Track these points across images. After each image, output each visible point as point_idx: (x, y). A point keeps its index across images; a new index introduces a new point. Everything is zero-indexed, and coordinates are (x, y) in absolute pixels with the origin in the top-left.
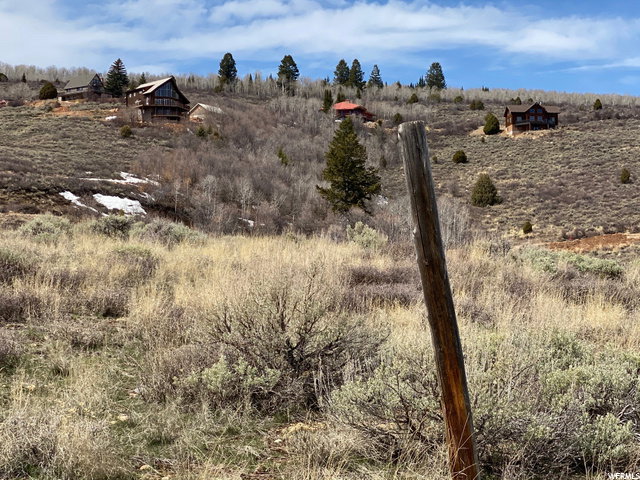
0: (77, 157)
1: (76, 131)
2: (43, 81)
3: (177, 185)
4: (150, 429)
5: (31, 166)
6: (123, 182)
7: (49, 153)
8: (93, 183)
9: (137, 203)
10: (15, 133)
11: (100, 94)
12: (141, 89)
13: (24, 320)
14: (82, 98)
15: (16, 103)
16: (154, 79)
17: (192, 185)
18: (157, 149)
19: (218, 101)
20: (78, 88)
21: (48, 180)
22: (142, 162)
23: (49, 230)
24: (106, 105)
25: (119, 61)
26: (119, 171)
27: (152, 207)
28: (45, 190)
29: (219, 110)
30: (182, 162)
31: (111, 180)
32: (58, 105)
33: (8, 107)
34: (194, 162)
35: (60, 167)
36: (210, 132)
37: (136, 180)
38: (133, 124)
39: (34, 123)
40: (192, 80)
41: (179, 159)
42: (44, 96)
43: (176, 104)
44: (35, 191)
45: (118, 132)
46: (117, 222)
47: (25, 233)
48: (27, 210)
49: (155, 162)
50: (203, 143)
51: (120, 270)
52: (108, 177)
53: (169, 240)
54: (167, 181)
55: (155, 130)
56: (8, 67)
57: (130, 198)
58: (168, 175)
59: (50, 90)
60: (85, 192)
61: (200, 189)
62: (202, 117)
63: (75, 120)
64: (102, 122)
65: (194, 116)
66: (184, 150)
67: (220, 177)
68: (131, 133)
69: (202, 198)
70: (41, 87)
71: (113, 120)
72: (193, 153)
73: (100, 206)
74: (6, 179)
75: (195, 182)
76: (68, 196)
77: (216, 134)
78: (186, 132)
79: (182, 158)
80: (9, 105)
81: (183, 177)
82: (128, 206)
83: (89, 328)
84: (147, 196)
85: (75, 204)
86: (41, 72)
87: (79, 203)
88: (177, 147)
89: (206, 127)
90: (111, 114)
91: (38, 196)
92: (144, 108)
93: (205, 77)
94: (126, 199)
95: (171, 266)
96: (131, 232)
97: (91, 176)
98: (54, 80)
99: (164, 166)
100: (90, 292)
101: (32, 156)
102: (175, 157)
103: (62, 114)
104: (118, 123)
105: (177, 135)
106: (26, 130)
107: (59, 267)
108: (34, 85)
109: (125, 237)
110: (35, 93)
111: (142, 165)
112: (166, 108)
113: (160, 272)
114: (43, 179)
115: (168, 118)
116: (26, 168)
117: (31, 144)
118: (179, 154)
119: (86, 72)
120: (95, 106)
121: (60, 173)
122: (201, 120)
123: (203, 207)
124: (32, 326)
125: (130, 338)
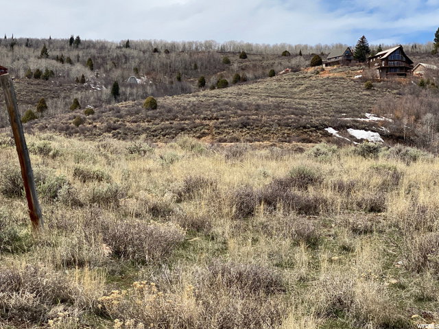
0: (337, 104)
1: (335, 87)
2: (313, 54)
3: (405, 121)
4: (416, 290)
5: (306, 111)
6: (367, 120)
7: (317, 102)
8: (347, 122)
9: (377, 134)
10: (295, 90)
11: (350, 60)
12: (379, 56)
13: (318, 214)
14: (339, 64)
15: (296, 70)
16: (388, 48)
17: (416, 121)
18: (391, 96)
19: (434, 61)
20: (336, 58)
21: (317, 120)
22: (380, 106)
23: (325, 154)
24: (355, 68)
25: (364, 37)
26: (364, 113)
27: (388, 137)
28: (315, 127)
29: (435, 67)
30: (408, 104)
31: (359, 119)
32: (323, 70)
33: (291, 73)
34: (417, 104)
35: (325, 111)
36: (428, 83)
37: (376, 119)
38: (374, 80)
39: (307, 83)
40: (414, 47)
41: (406, 103)
42: (313, 65)
43: (403, 65)
44: (309, 128)
45: (363, 86)
46: (369, 147)
47: (309, 156)
48: (304, 141)
49: (389, 105)
50: (424, 91)
51: (377, 180)
52: (357, 117)
53: (406, 159)
54: (398, 118)
55: (389, 84)
56: (290, 46)
57: (372, 131)
58: (398, 114)
59: (317, 60)
60: (342, 127)
61: (422, 123)
62: (422, 72)
63: (334, 79)
64: (352, 80)
65: (416, 72)
66: (409, 96)
67: (436, 114)
68: (372, 86)
69: (423, 129)
70: (312, 58)
71: (360, 78)
72: (416, 98)
73: (352, 137)
74: (290, 120)
75: (418, 118)
76: (331, 130)
77: (433, 84)
78: (410, 84)
79: (408, 102)
80: (291, 71)
81: (410, 115)
82: (372, 137)
83: (362, 219)
84: (384, 129)
85: (335, 136)
86: (311, 48)
87: (338, 135)
88: (404, 94)
89: (425, 79)
90: (358, 74)
91: (311, 131)
92: (381, 68)
93: (424, 44)
94: (369, 132)
95: (413, 177)
96: (380, 154)
97: (346, 116)
98: (319, 53)
99: (396, 108)
100: (359, 195)
101: (306, 105)
102: (403, 102)
103: (326, 76)
104: (363, 79)
105: (404, 86)
106: (302, 87)
107: (335, 178)
108: (307, 57)
109: (377, 158)
110: (308, 63)
111: (380, 108)
112: (396, 68)
113: (405, 182)
114: (314, 120)
115: (398, 74)
116: (302, 113)
117: (306, 97)
118: (407, 99)
119: (341, 46)
120: (348, 69)
121: (325, 115)
122: (421, 75)
123: (425, 136)
124: (323, 218)
125: (390, 227)
